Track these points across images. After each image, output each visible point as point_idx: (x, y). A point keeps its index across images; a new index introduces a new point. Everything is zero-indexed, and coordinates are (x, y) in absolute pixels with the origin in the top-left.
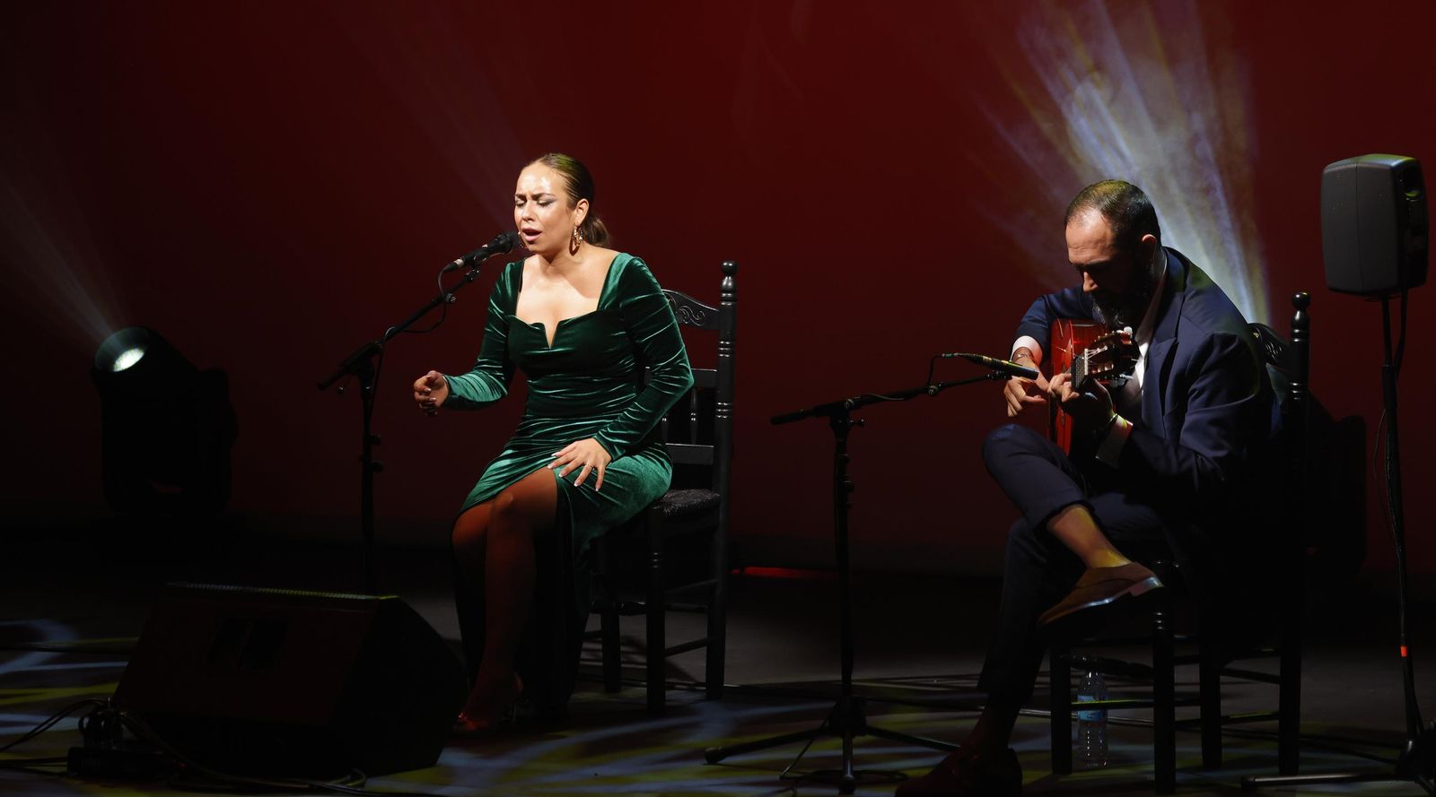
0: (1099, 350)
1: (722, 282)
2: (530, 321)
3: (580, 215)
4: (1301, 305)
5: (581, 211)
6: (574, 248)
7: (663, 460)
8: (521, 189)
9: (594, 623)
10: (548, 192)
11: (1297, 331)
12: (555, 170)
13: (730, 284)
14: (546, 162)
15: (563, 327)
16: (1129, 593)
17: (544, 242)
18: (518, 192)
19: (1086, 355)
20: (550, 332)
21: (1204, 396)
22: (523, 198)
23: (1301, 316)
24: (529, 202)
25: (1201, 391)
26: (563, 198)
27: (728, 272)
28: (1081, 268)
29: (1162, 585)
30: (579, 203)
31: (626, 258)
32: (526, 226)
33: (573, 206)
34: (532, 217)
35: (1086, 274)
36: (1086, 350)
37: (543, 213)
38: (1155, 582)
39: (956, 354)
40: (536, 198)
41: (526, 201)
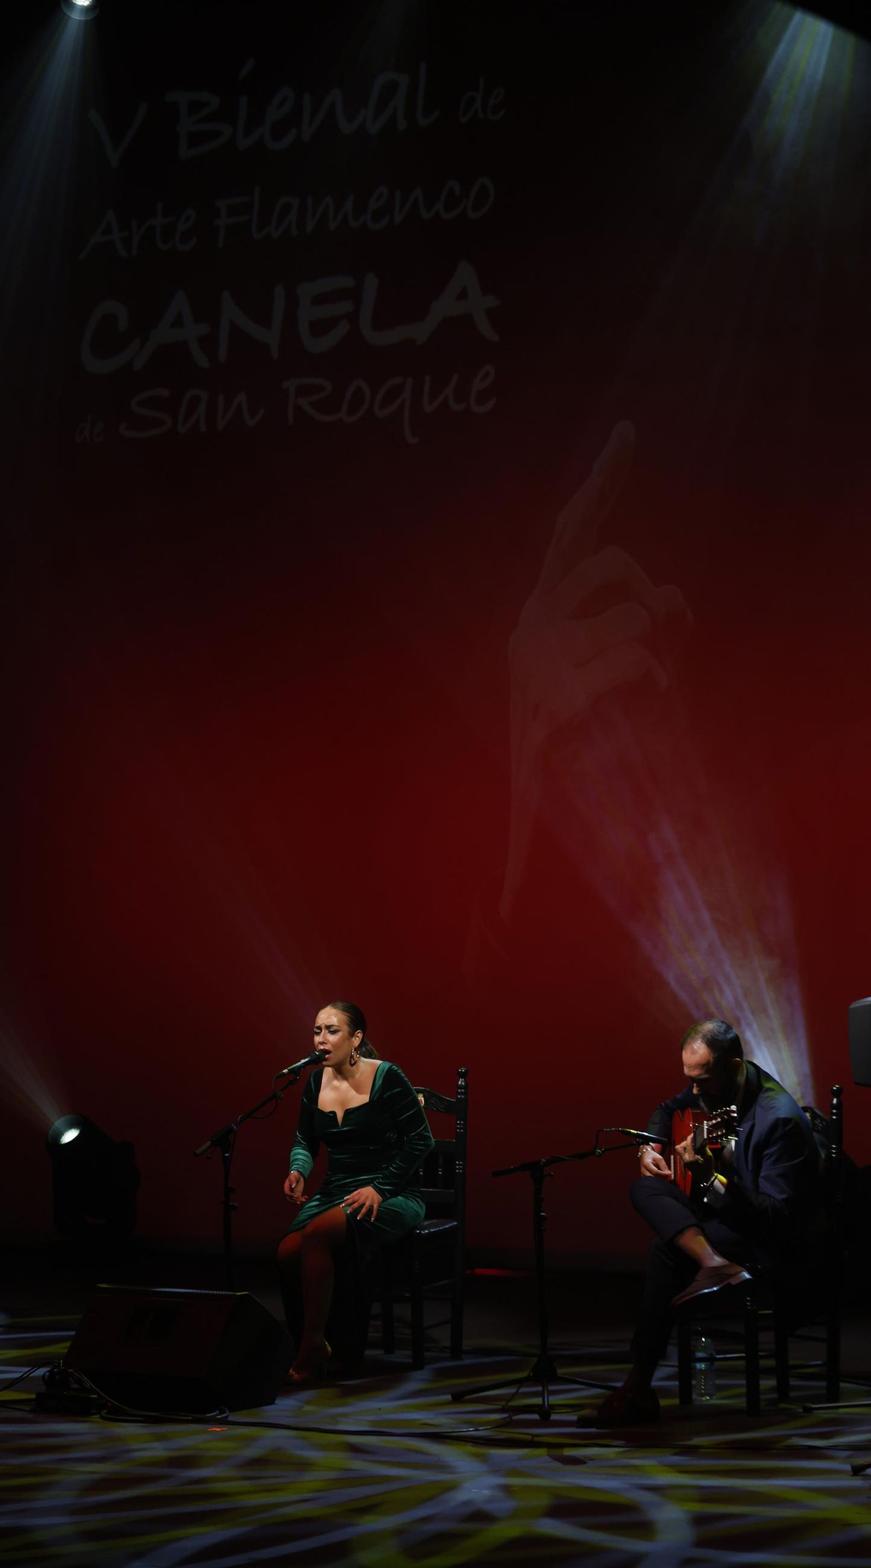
0: (714, 1122)
1: (458, 1083)
2: (327, 1109)
3: (356, 1041)
4: (837, 1094)
5: (357, 1038)
6: (353, 1062)
7: (418, 1200)
8: (318, 1023)
9: (376, 1309)
10: (336, 1024)
11: (834, 1111)
12: (341, 1012)
13: (463, 1083)
14: (335, 1007)
15: (348, 1113)
16: (730, 1283)
17: (333, 1058)
18: (317, 1025)
19: (705, 1125)
20: (340, 1115)
21: (773, 1158)
22: (320, 1028)
23: (837, 1101)
24: (323, 1031)
25: (772, 1155)
26: (345, 1029)
27: (462, 1075)
28: (692, 1079)
29: (751, 1277)
30: (356, 1033)
31: (387, 1065)
32: (322, 1047)
33: (352, 1035)
34: (325, 1042)
35: (695, 1084)
36: (705, 1122)
37: (332, 1038)
38: (747, 1276)
39: (613, 1129)
40: (328, 1027)
41: (321, 1031)
